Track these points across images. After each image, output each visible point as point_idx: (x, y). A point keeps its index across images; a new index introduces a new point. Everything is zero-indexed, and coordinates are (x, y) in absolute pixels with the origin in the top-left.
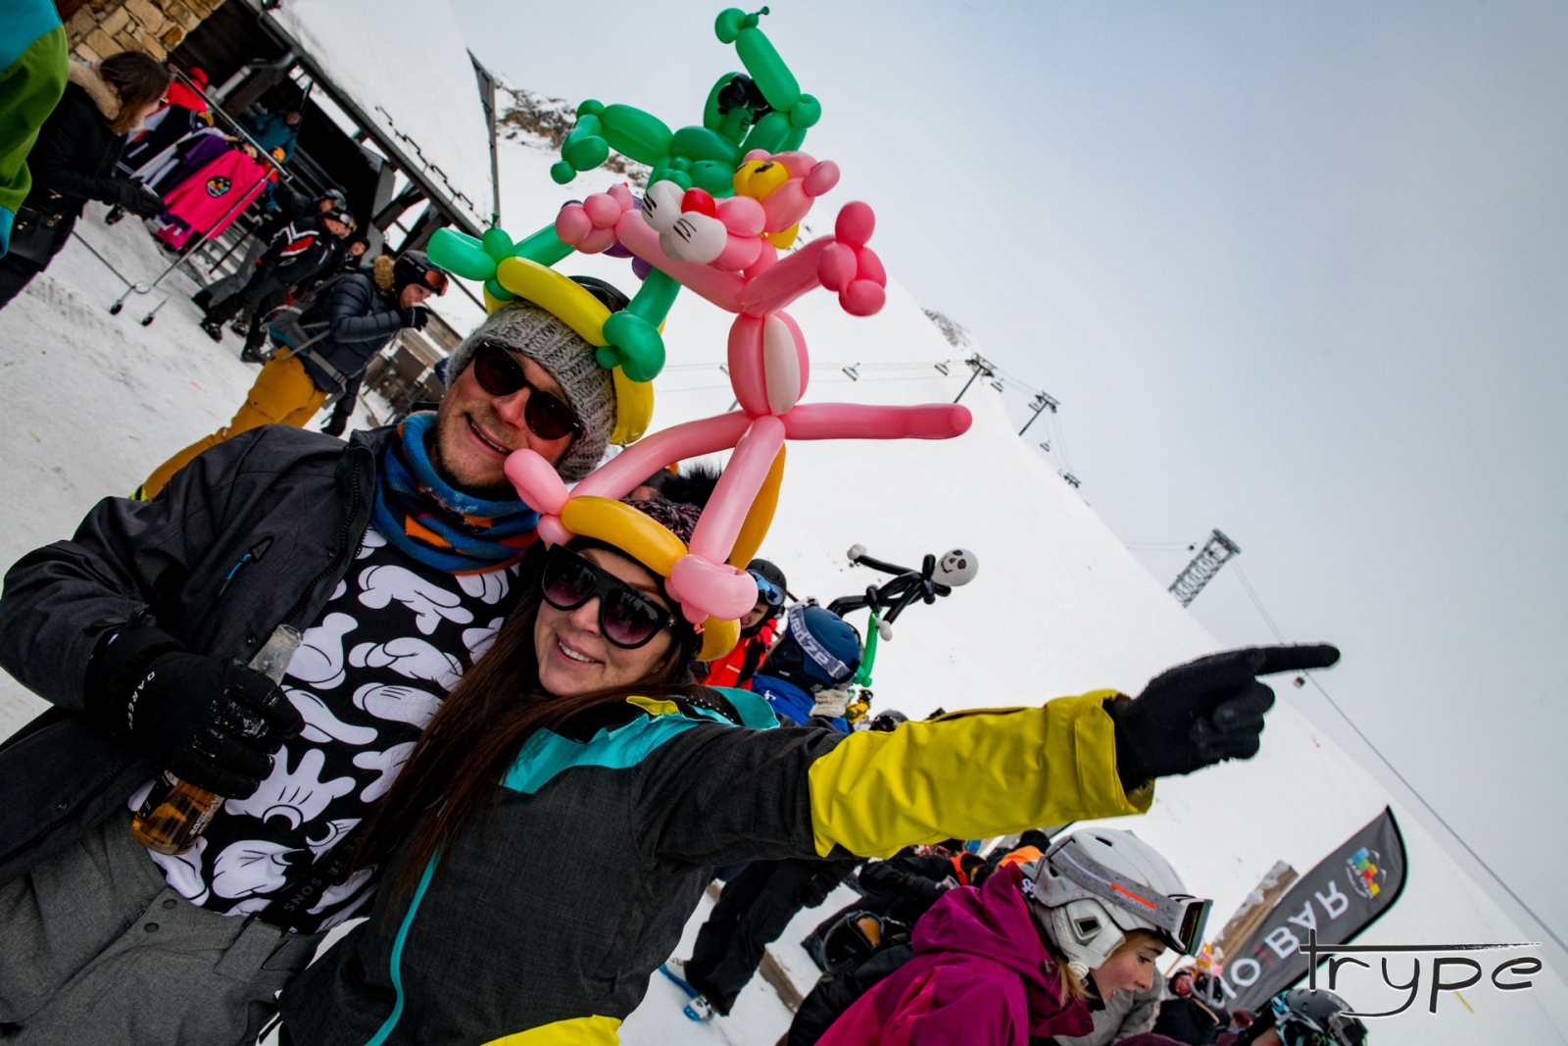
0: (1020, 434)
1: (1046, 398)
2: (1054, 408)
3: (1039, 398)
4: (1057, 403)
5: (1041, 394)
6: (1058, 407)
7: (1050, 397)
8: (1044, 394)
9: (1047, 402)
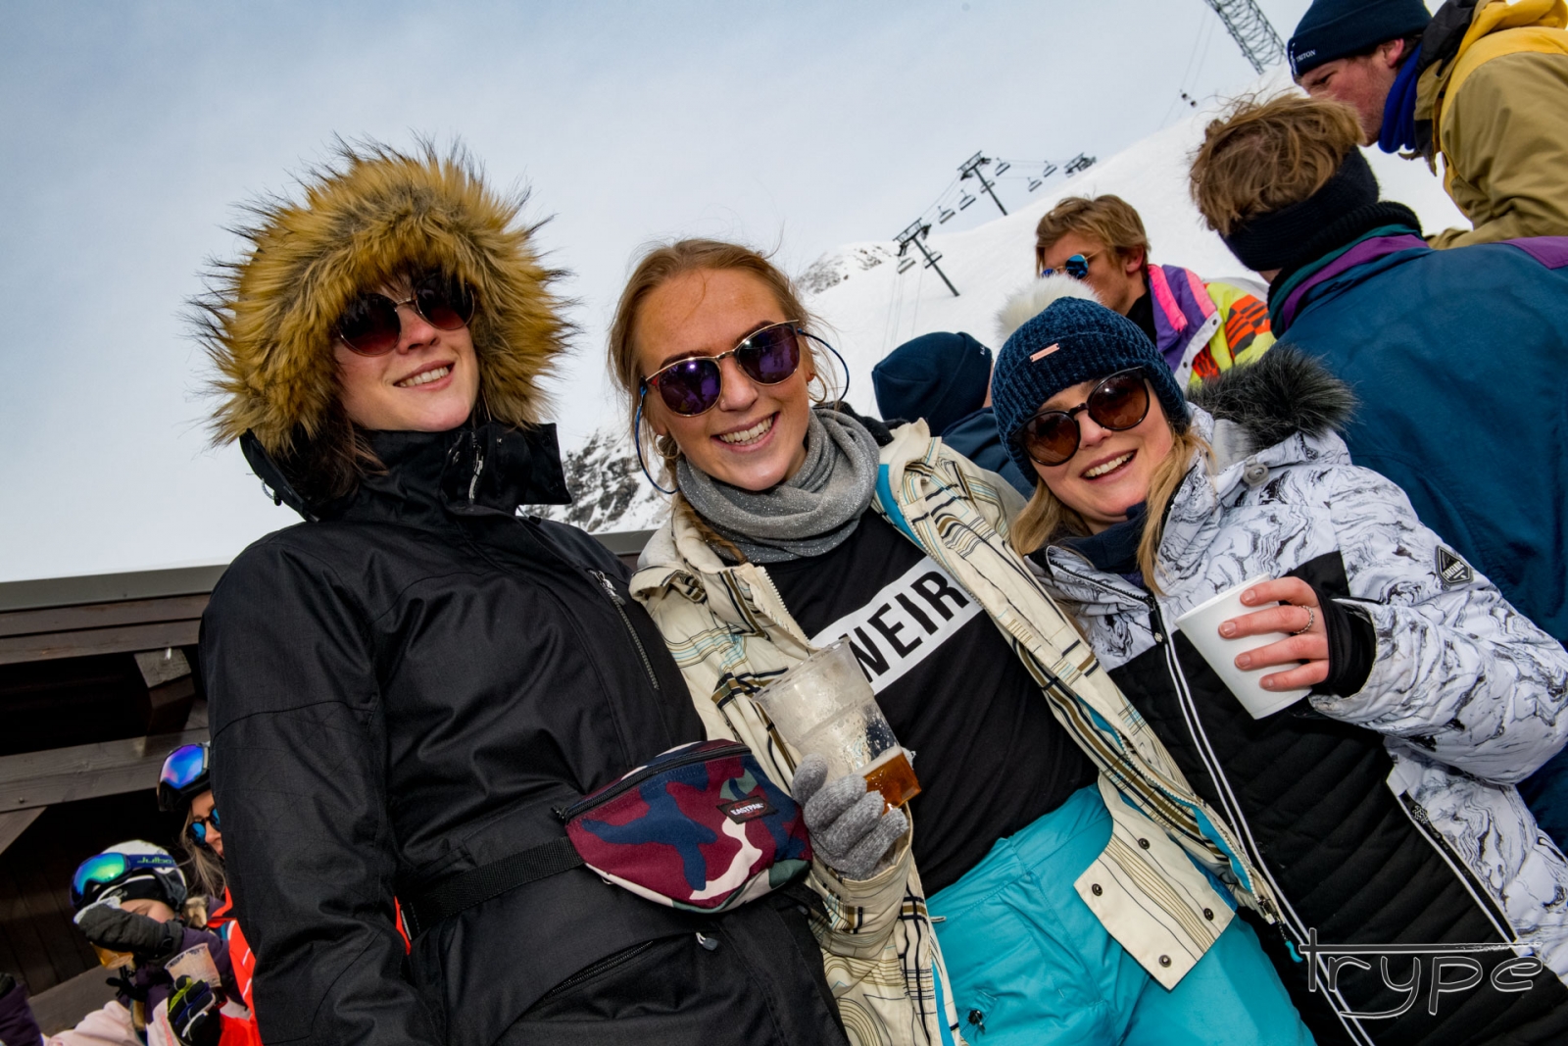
0: (1005, 213)
1: (968, 167)
2: (983, 161)
3: (965, 176)
4: (979, 154)
5: (961, 173)
6: (982, 155)
7: (968, 162)
8: (961, 168)
9: (974, 167)
